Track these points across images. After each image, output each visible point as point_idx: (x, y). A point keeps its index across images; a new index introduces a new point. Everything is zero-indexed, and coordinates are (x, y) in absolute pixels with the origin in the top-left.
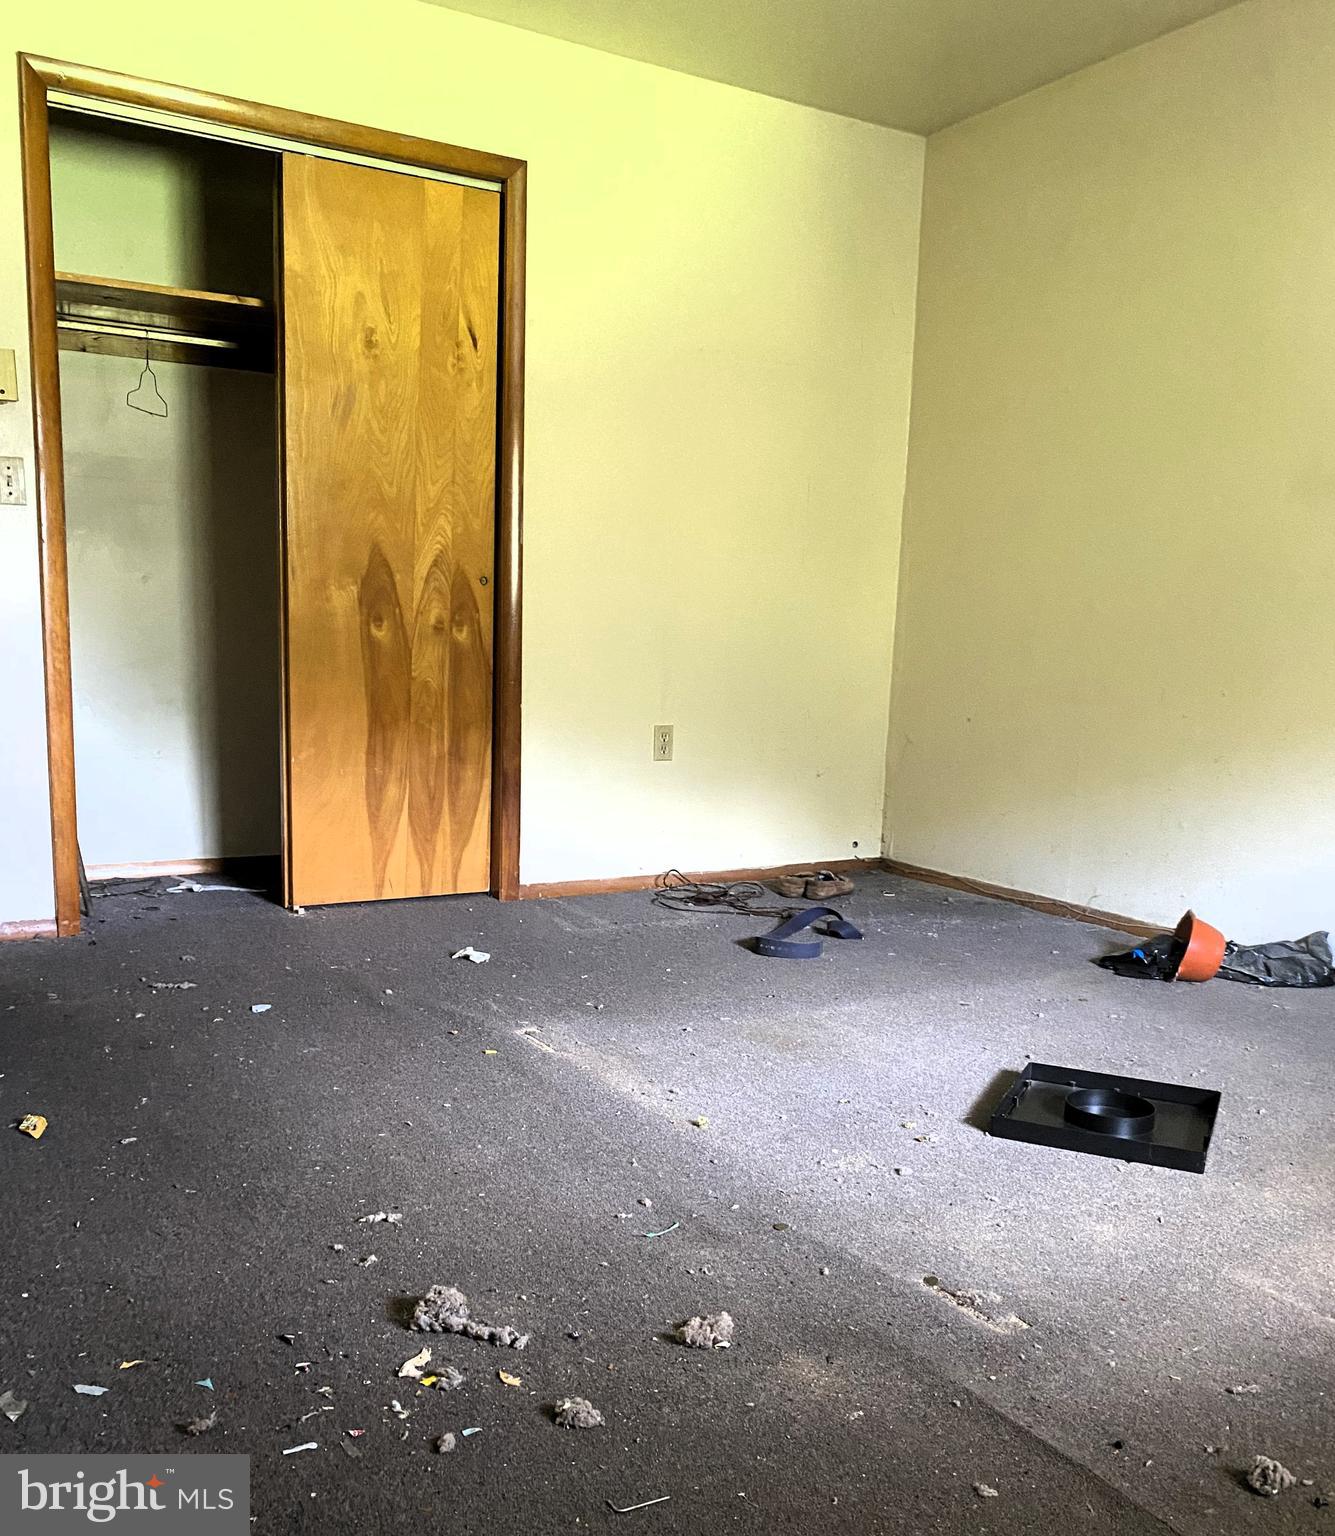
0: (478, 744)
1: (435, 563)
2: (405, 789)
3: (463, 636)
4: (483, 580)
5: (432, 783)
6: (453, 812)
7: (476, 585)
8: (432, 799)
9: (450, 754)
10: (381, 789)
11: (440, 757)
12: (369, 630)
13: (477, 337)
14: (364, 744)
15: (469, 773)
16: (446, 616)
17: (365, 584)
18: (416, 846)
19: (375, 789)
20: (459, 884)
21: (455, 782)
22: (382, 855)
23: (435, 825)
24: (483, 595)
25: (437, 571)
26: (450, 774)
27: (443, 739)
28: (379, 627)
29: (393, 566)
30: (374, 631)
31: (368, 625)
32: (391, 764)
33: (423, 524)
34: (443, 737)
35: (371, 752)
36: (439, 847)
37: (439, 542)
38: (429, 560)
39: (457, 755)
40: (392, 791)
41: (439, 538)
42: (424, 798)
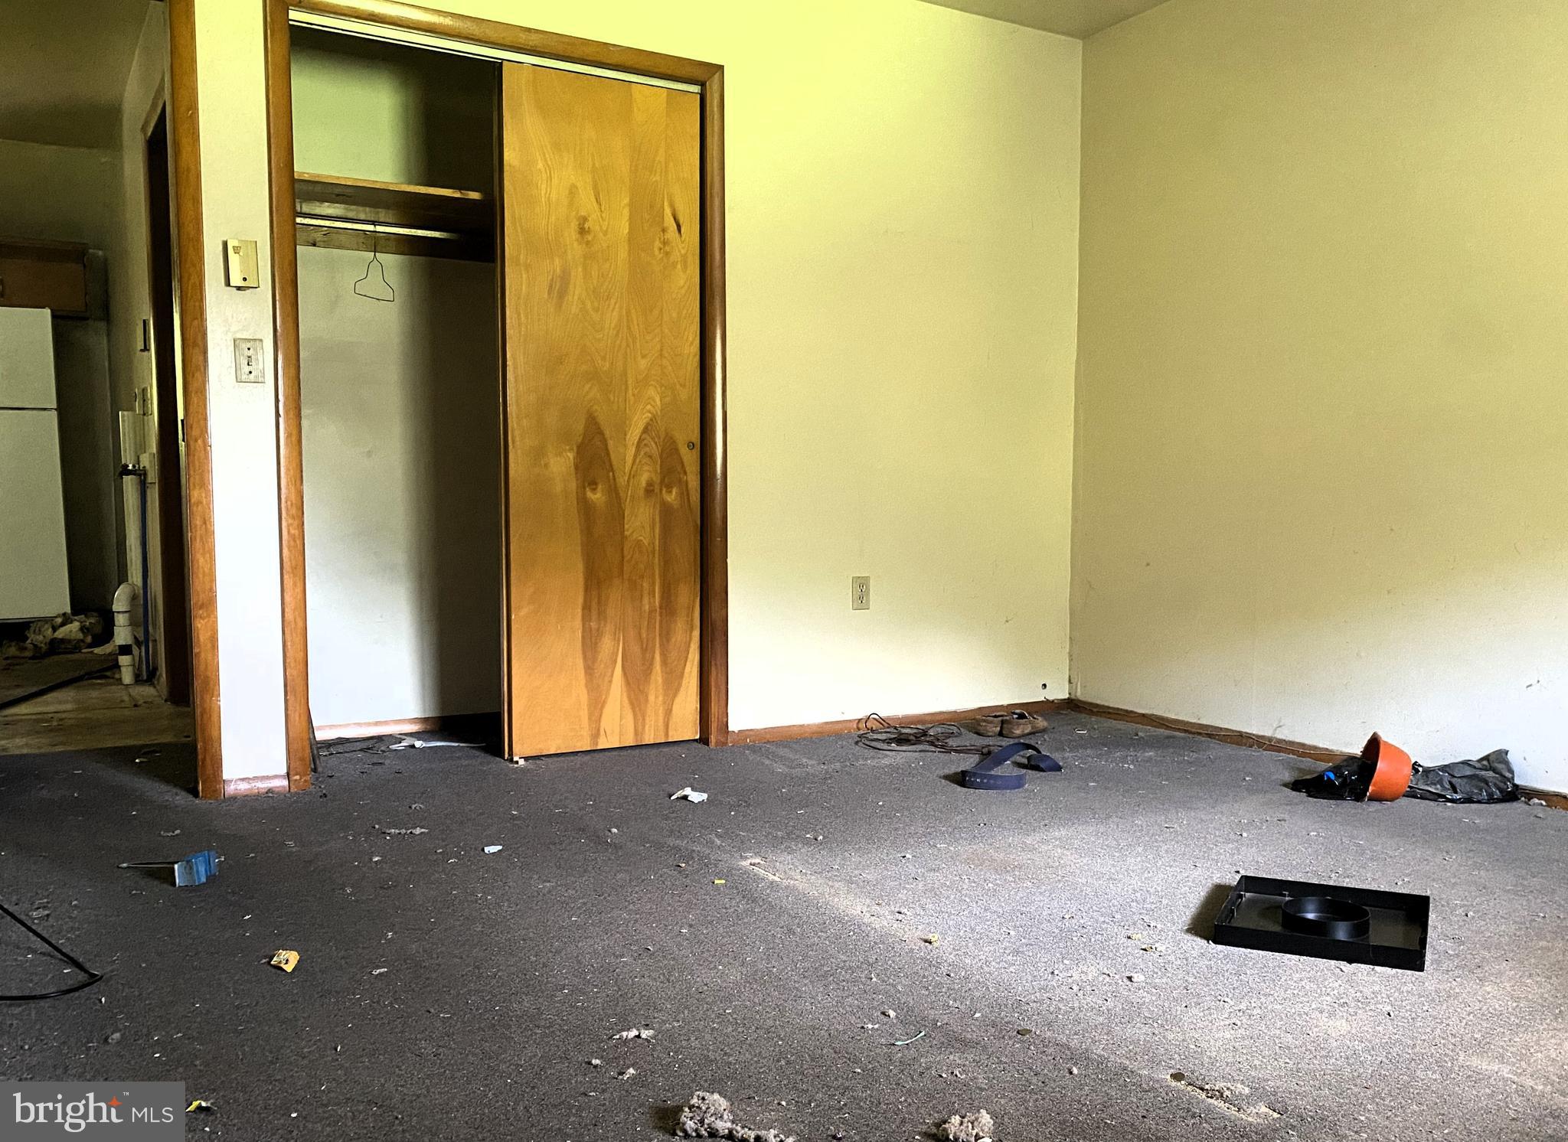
0: (687, 596)
1: (646, 430)
2: (619, 640)
3: (672, 497)
4: (691, 445)
5: (644, 636)
6: (664, 662)
7: (684, 451)
8: (644, 650)
9: (660, 608)
10: (596, 644)
11: (652, 611)
12: (585, 494)
13: (681, 222)
14: (581, 600)
15: (680, 625)
16: (657, 479)
17: (581, 450)
18: (629, 697)
19: (590, 644)
20: (670, 733)
21: (666, 635)
22: (597, 705)
23: (648, 671)
24: (691, 459)
25: (648, 438)
26: (661, 627)
27: (654, 596)
28: (594, 490)
29: (607, 433)
30: (589, 494)
31: (584, 488)
32: (605, 618)
33: (634, 395)
34: (654, 591)
35: (586, 607)
36: (652, 698)
37: (649, 412)
38: (641, 426)
39: (668, 607)
40: (607, 644)
41: (649, 407)
42: (636, 649)
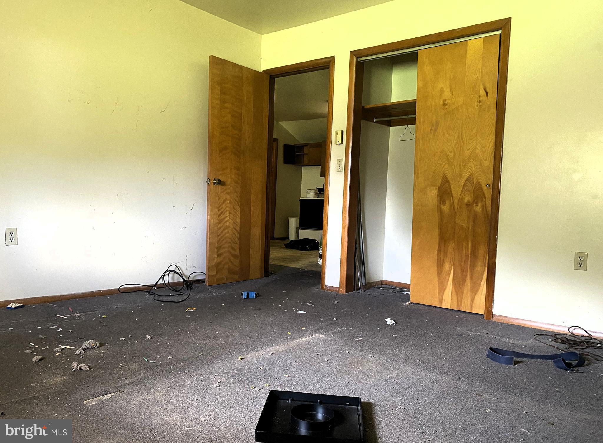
0: (482, 250)
1: (467, 180)
2: (452, 266)
3: (478, 209)
4: (488, 186)
5: (463, 265)
6: (471, 279)
7: (484, 187)
8: (463, 271)
9: (471, 254)
10: (442, 265)
11: (467, 256)
12: (440, 206)
13: (488, 91)
14: (437, 248)
15: (479, 264)
16: (471, 201)
17: (440, 189)
18: (455, 289)
19: (440, 264)
20: (473, 309)
21: (473, 267)
22: (442, 289)
23: (464, 281)
24: (488, 194)
25: (469, 183)
26: (470, 262)
27: (468, 248)
28: (444, 204)
29: (451, 182)
30: (442, 206)
31: (441, 203)
32: (447, 257)
33: (463, 166)
34: (468, 247)
35: (439, 251)
36: (465, 292)
37: (469, 172)
38: (466, 178)
39: (474, 254)
40: (447, 266)
41: (469, 170)
42: (459, 271)
